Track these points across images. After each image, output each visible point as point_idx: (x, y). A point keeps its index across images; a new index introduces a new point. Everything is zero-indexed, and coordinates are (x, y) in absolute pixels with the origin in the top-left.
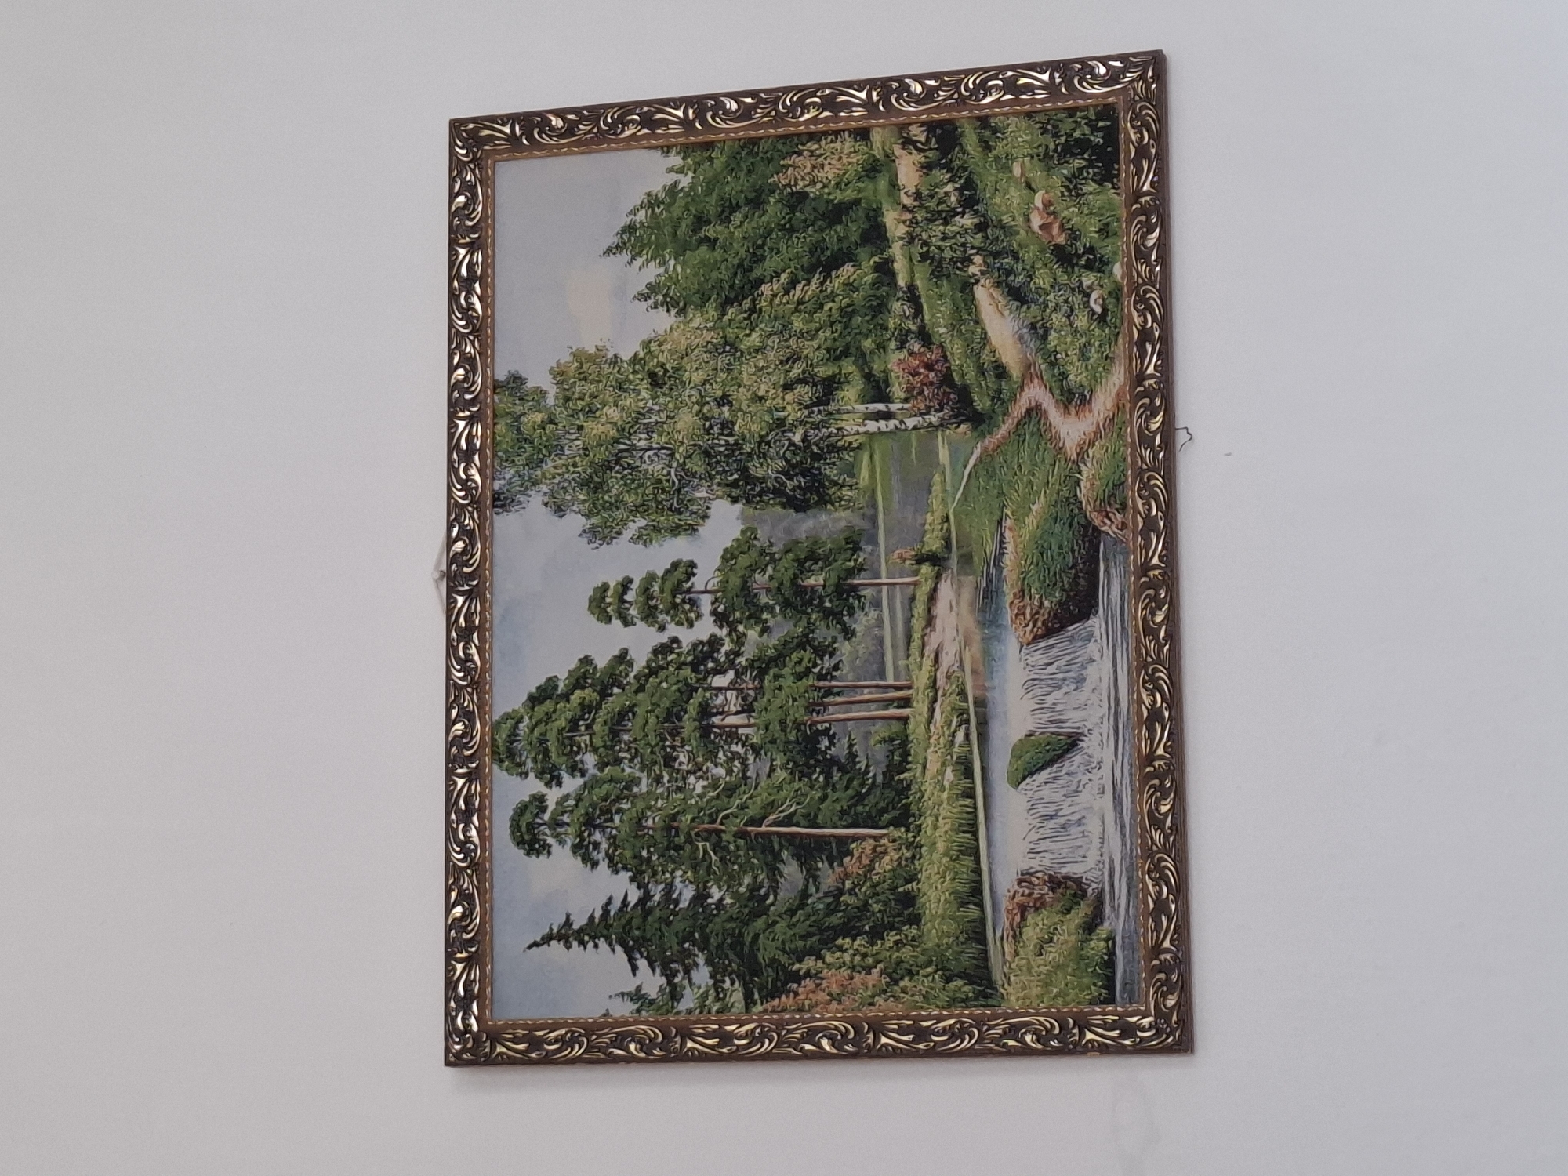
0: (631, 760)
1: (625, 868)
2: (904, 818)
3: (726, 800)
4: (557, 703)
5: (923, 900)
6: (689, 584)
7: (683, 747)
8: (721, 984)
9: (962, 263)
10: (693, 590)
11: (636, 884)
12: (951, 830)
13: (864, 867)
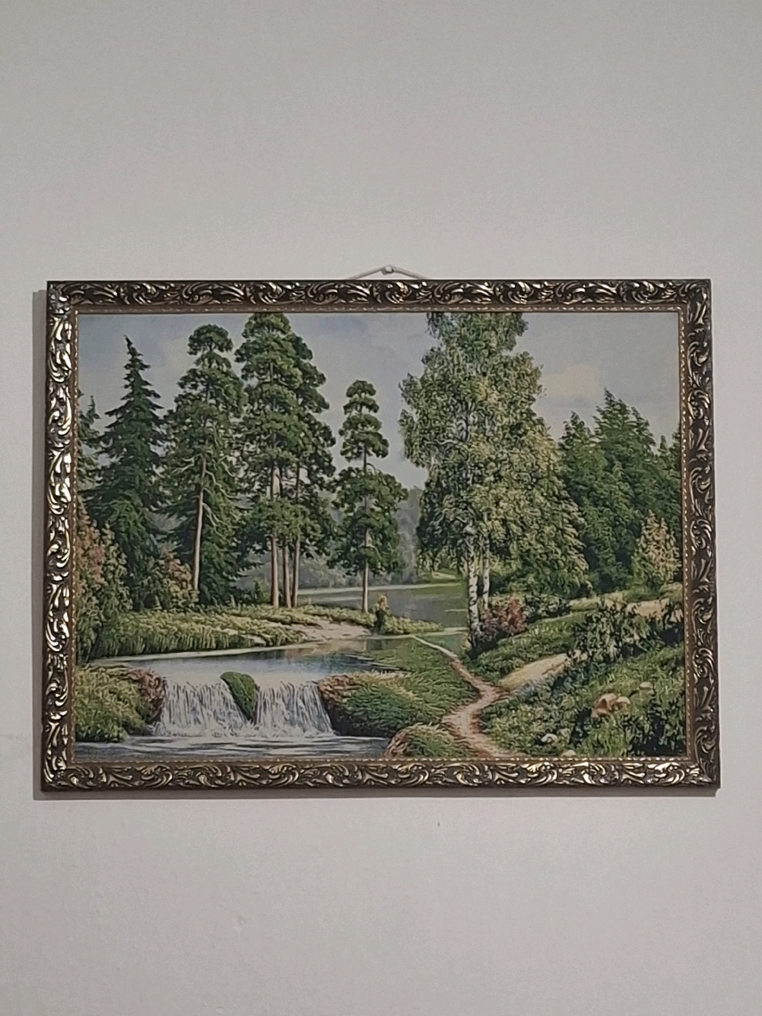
0: (252, 411)
1: (178, 407)
2: (204, 601)
3: (222, 478)
4: (294, 359)
5: (149, 614)
6: (371, 452)
7: (260, 447)
8: (97, 474)
9: (583, 646)
10: (367, 455)
11: (168, 414)
12: (195, 634)
13: (173, 573)
